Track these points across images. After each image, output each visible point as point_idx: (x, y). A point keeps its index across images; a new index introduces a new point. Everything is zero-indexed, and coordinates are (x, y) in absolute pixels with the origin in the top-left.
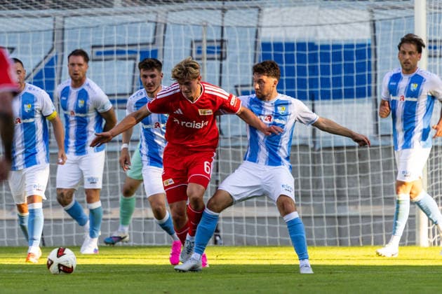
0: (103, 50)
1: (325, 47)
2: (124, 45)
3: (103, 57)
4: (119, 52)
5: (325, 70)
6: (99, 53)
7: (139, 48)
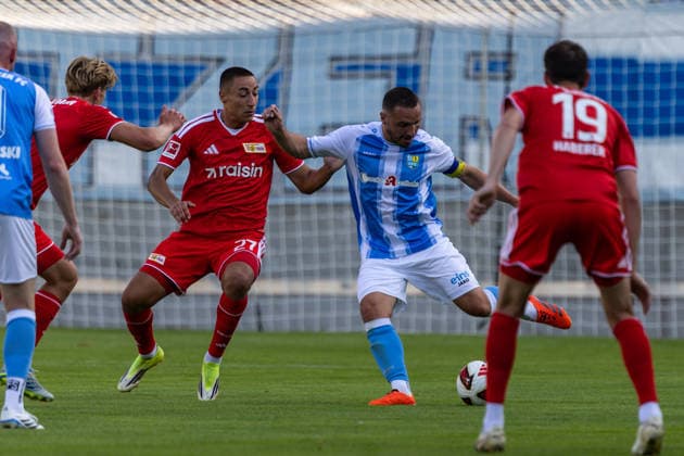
0: (346, 63)
1: (649, 65)
2: (373, 58)
3: (345, 73)
4: (368, 67)
5: (649, 95)
6: (340, 68)
7: (395, 63)
